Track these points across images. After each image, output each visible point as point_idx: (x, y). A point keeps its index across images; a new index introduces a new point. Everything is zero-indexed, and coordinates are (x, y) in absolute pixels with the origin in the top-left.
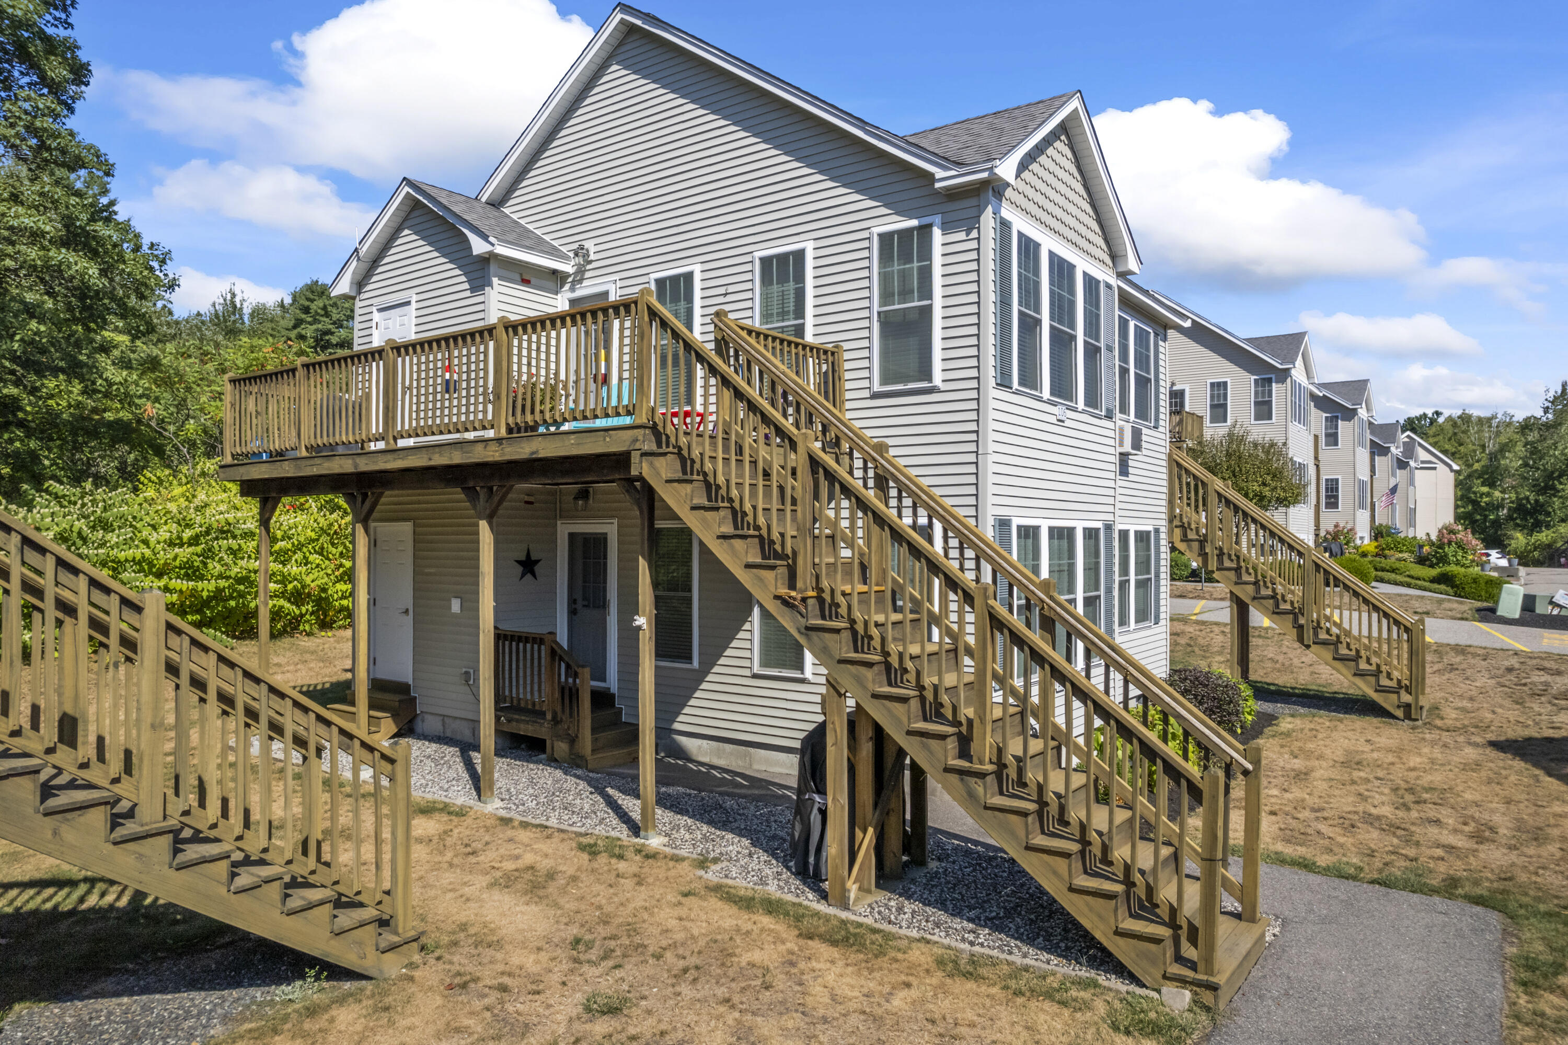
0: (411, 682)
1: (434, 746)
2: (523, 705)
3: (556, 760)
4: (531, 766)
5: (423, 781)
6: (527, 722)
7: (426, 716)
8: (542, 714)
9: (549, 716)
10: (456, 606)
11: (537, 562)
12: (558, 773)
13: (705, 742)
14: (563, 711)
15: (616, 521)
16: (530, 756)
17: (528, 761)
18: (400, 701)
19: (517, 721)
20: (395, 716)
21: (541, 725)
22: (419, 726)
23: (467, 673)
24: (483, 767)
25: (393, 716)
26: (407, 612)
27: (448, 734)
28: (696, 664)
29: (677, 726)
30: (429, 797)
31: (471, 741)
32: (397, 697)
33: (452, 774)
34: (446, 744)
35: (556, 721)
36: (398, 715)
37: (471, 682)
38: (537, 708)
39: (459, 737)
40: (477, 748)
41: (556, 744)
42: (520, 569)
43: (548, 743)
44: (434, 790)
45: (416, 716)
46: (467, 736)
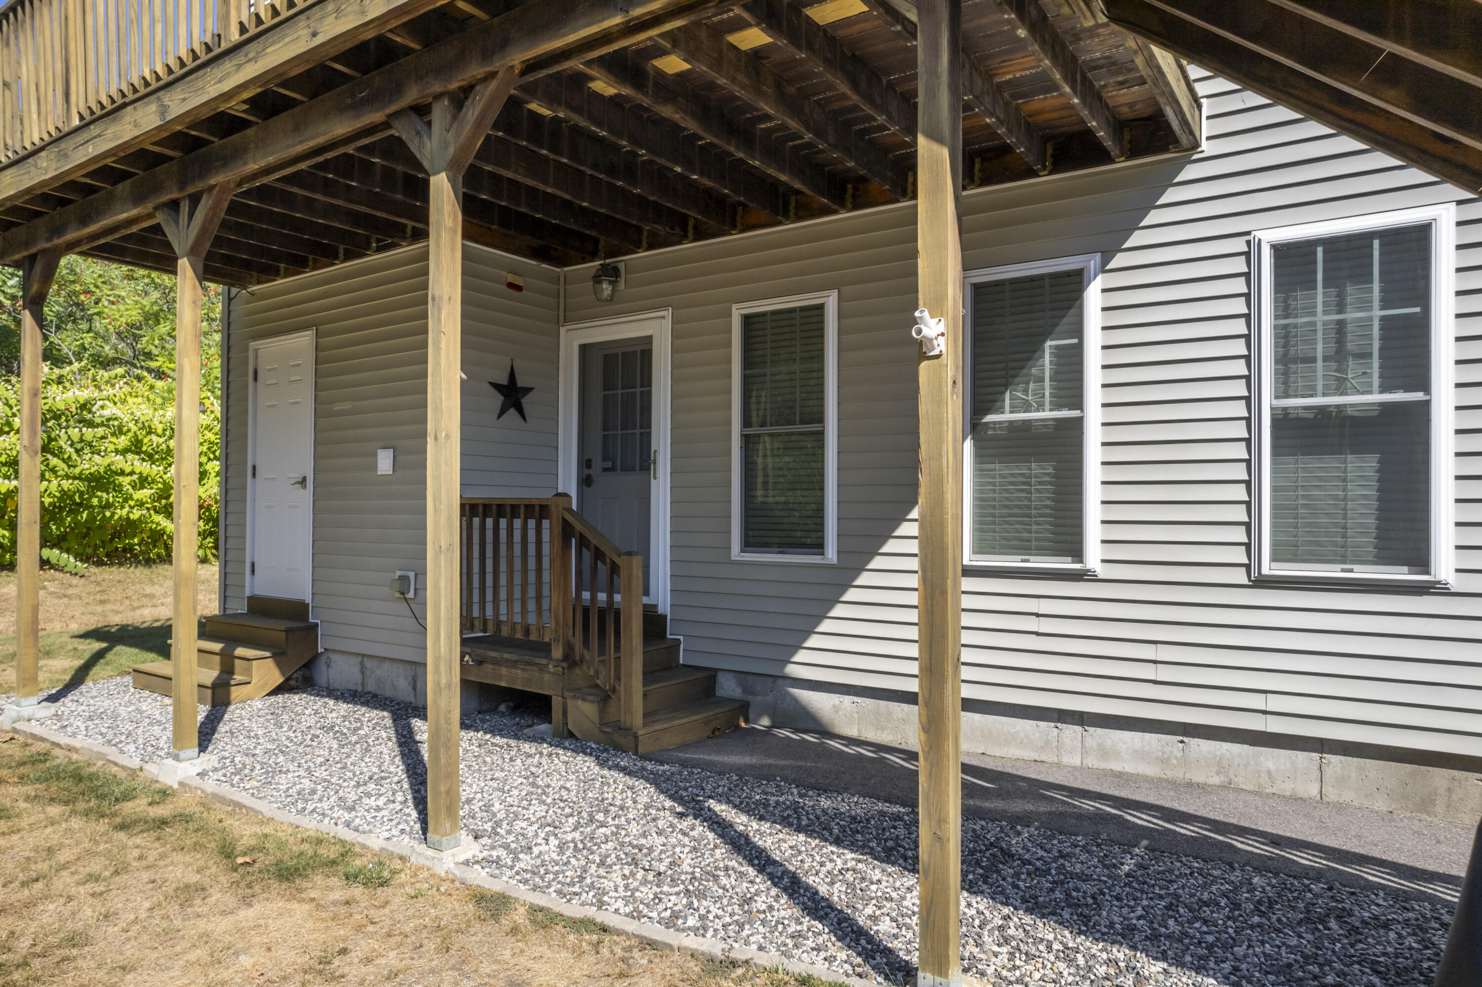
0: (308, 600)
1: (343, 707)
2: (505, 632)
3: (571, 735)
4: (526, 747)
5: (307, 784)
6: (514, 664)
7: (334, 657)
8: (544, 649)
9: (557, 653)
10: (385, 462)
11: (528, 390)
12: (587, 764)
13: (847, 700)
14: (586, 643)
15: (668, 313)
16: (521, 728)
17: (517, 737)
18: (288, 631)
19: (496, 662)
20: (279, 656)
21: (542, 669)
22: (323, 674)
23: (404, 579)
24: (433, 750)
25: (274, 656)
26: (303, 482)
27: (371, 687)
28: (831, 553)
29: (793, 670)
30: (310, 825)
31: (410, 698)
32: (283, 625)
33: (369, 766)
34: (365, 704)
35: (570, 660)
36: (284, 653)
37: (411, 595)
38: (533, 637)
39: (388, 693)
40: (421, 712)
41: (570, 703)
42: (498, 399)
43: (556, 702)
44: (325, 805)
45: (316, 656)
46: (402, 689)
